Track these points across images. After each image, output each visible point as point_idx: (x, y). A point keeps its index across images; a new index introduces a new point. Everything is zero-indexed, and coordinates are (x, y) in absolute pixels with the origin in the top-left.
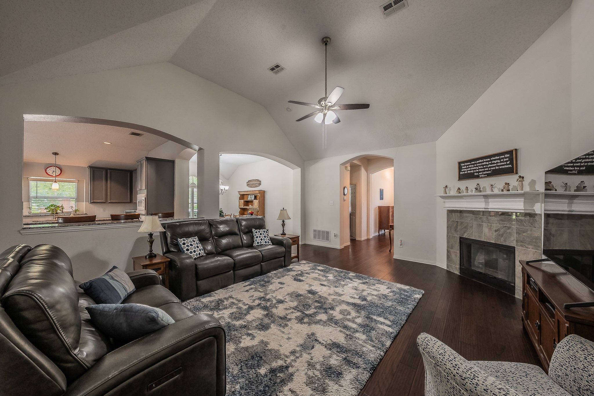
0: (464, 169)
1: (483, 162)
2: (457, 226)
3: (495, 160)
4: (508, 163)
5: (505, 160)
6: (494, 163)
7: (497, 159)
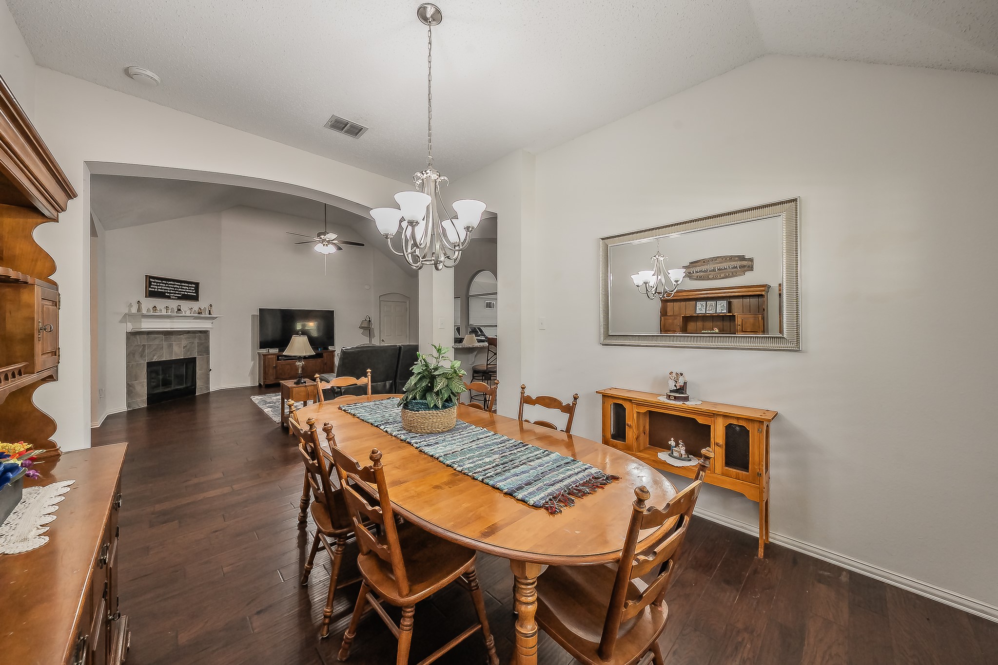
0: (153, 285)
1: (175, 285)
2: (144, 350)
3: (184, 286)
4: (194, 291)
5: (192, 288)
6: (184, 289)
7: (187, 286)
